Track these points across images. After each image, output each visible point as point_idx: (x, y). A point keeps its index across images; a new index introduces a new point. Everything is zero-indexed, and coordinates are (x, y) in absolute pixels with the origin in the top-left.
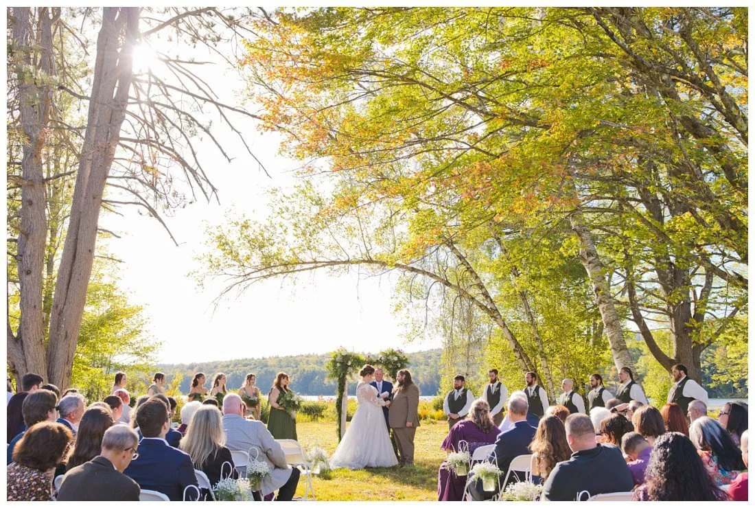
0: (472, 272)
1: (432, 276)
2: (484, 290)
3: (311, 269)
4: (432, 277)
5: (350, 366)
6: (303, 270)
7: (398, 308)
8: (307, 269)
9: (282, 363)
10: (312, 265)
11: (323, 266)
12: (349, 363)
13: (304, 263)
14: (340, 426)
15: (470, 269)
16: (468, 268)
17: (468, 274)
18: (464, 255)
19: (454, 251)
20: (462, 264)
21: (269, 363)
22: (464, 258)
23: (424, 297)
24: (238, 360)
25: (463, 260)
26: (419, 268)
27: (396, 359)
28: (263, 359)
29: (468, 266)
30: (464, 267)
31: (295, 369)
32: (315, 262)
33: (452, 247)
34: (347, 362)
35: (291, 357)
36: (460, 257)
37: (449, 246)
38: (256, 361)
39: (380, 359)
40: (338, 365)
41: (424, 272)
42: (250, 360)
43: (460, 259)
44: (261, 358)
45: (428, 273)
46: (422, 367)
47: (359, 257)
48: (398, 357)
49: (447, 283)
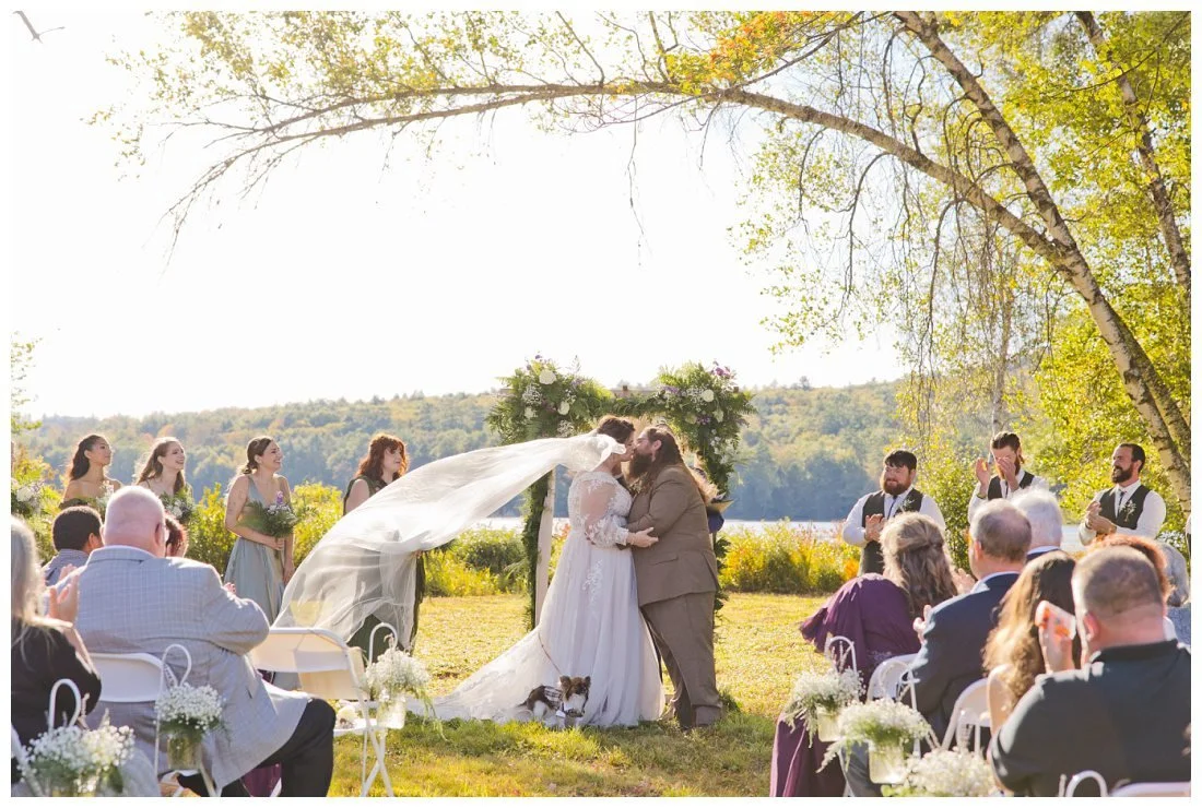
0: (998, 124)
1: (872, 135)
2: (1033, 182)
3: (481, 108)
4: (868, 139)
5: (566, 418)
6: (456, 112)
7: (759, 240)
8: (468, 110)
9: (434, 416)
10: (482, 99)
11: (522, 99)
12: (564, 409)
13: (457, 90)
14: (534, 597)
15: (992, 115)
16: (984, 112)
17: (984, 128)
18: (972, 69)
19: (941, 54)
20: (967, 97)
21: (394, 417)
22: (972, 79)
23: (845, 205)
24: (297, 406)
25: (968, 85)
26: (828, 109)
27: (708, 396)
28: (376, 401)
29: (986, 106)
30: (975, 108)
31: (476, 434)
32: (496, 88)
33: (933, 42)
34: (557, 406)
35: (464, 397)
36: (961, 75)
37: (924, 40)
38: (353, 409)
39: (661, 397)
40: (529, 413)
41: (843, 124)
42: (333, 406)
43: (959, 79)
44: (368, 399)
45: (858, 127)
46: (879, 431)
47: (634, 71)
48: (717, 391)
49: (919, 161)
